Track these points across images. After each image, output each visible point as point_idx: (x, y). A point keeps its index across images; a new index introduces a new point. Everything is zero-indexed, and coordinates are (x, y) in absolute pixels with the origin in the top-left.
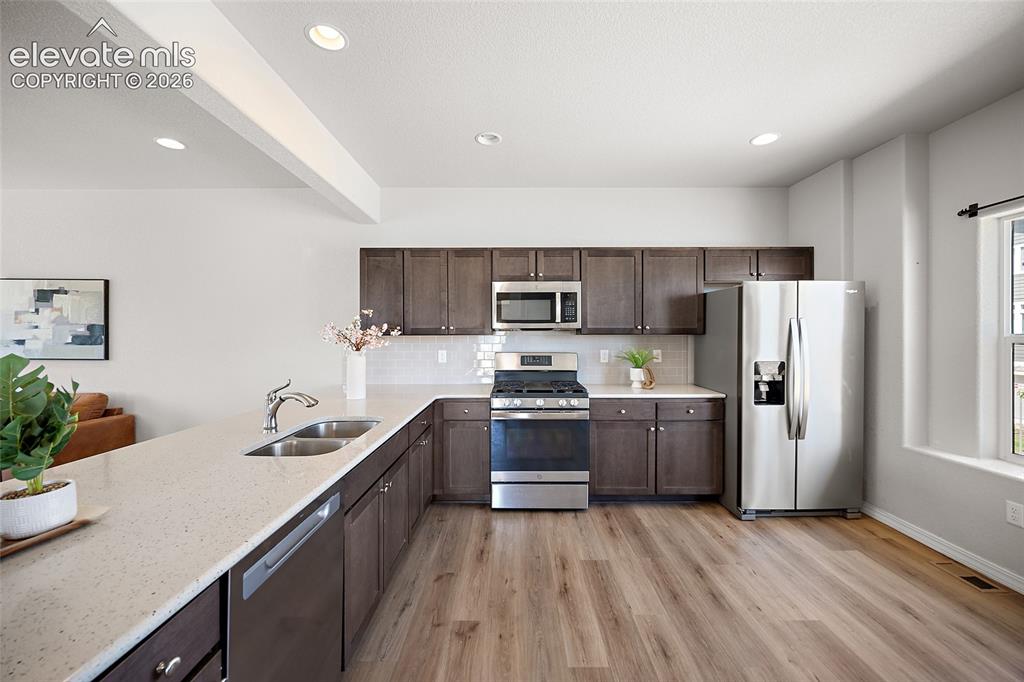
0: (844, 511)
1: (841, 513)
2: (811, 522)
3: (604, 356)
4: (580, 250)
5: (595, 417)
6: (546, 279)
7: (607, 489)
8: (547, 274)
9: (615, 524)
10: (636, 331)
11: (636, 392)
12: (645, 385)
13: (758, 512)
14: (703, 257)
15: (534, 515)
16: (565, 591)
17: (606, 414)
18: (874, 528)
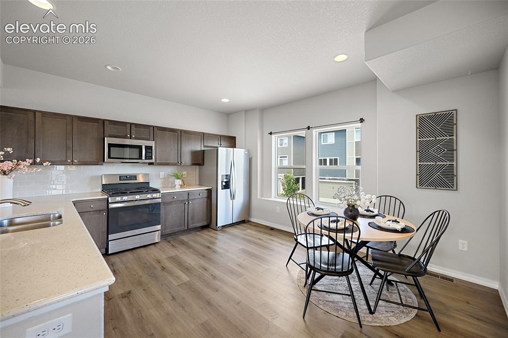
0: (244, 220)
1: (243, 222)
2: (236, 226)
3: (162, 174)
4: (154, 127)
5: (163, 201)
6: (136, 138)
7: (168, 231)
8: (137, 136)
9: (174, 244)
10: (178, 164)
11: (178, 189)
12: (181, 186)
13: (222, 226)
14: (203, 136)
15: (134, 251)
16: (163, 268)
17: (168, 199)
18: (252, 223)
